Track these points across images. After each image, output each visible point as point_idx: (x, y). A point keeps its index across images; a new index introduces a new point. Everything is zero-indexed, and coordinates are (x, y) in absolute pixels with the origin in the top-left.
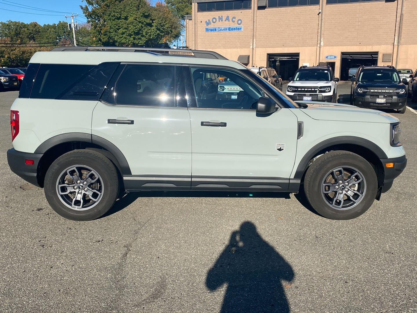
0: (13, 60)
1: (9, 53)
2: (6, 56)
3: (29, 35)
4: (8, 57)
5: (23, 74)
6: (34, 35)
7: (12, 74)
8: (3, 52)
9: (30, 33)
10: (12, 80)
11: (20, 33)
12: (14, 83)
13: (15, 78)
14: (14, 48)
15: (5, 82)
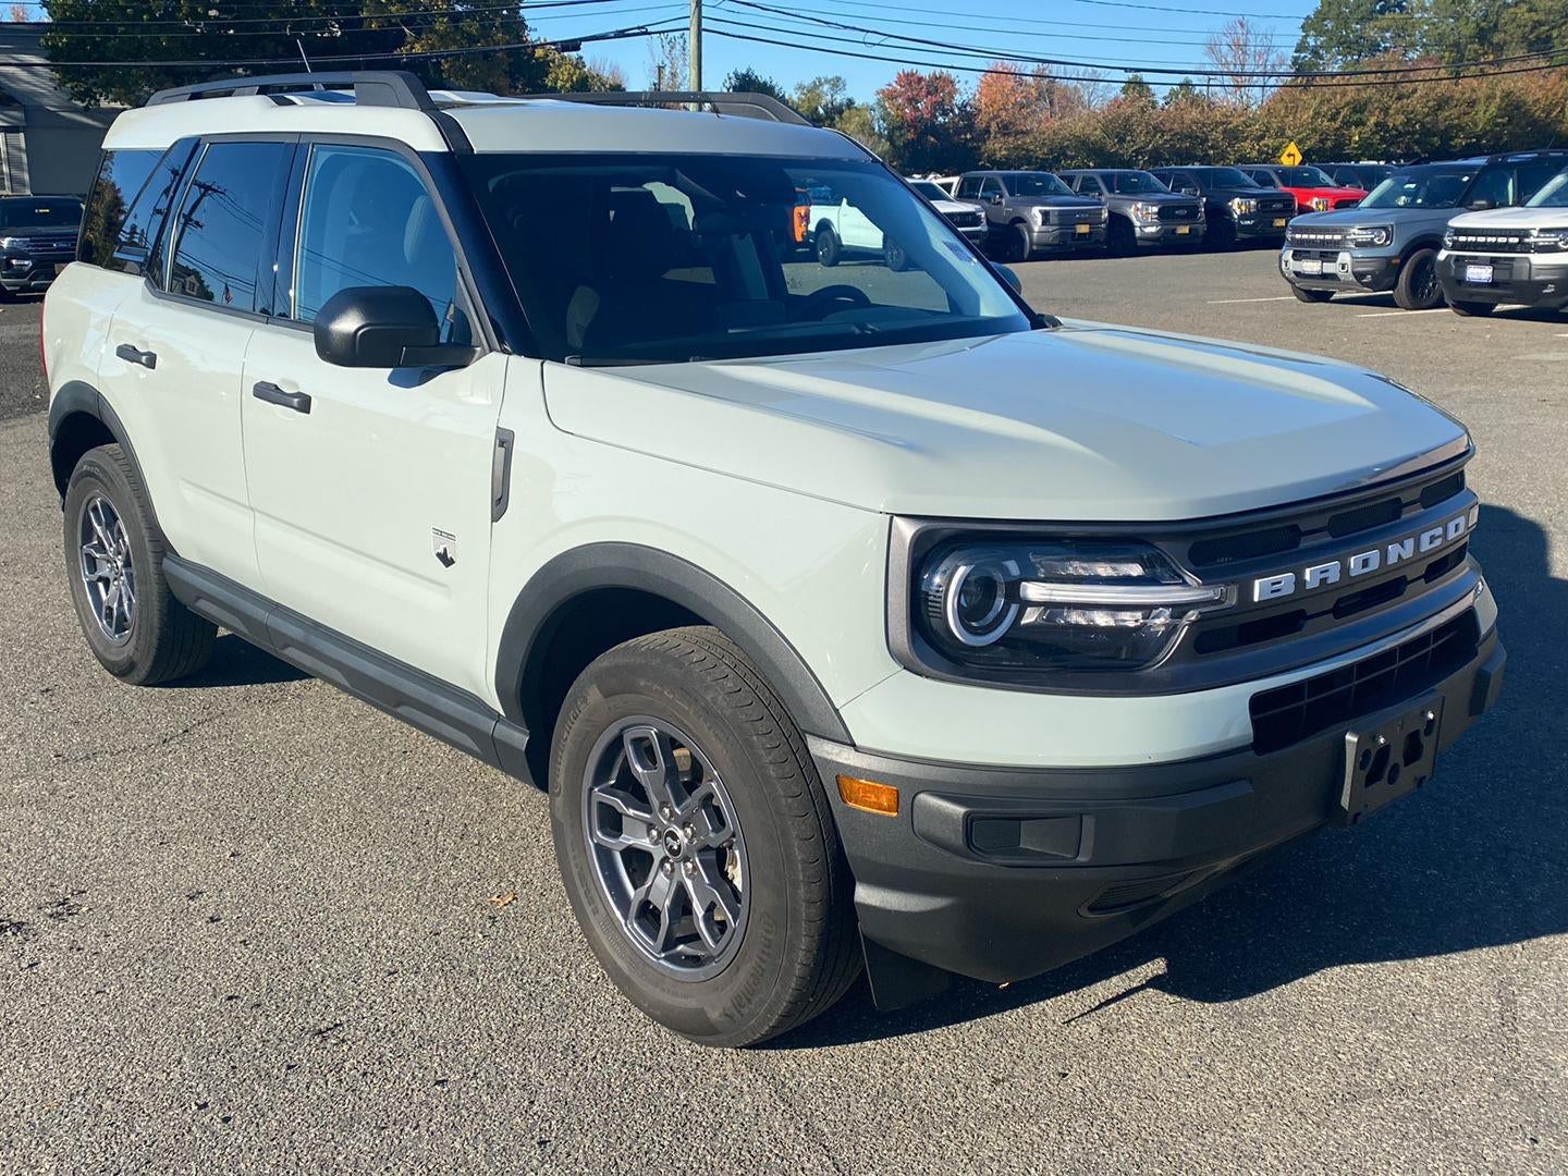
0: (1394, 132)
1: (1385, 110)
2: (1373, 120)
3: (1532, 32)
4: (1376, 125)
5: (1329, 186)
6: (1553, 28)
7: (1285, 186)
8: (1365, 104)
9: (1539, 23)
10: (1268, 209)
11: (1496, 26)
12: (1276, 220)
13: (1279, 201)
14: (1410, 87)
15: (1243, 217)
